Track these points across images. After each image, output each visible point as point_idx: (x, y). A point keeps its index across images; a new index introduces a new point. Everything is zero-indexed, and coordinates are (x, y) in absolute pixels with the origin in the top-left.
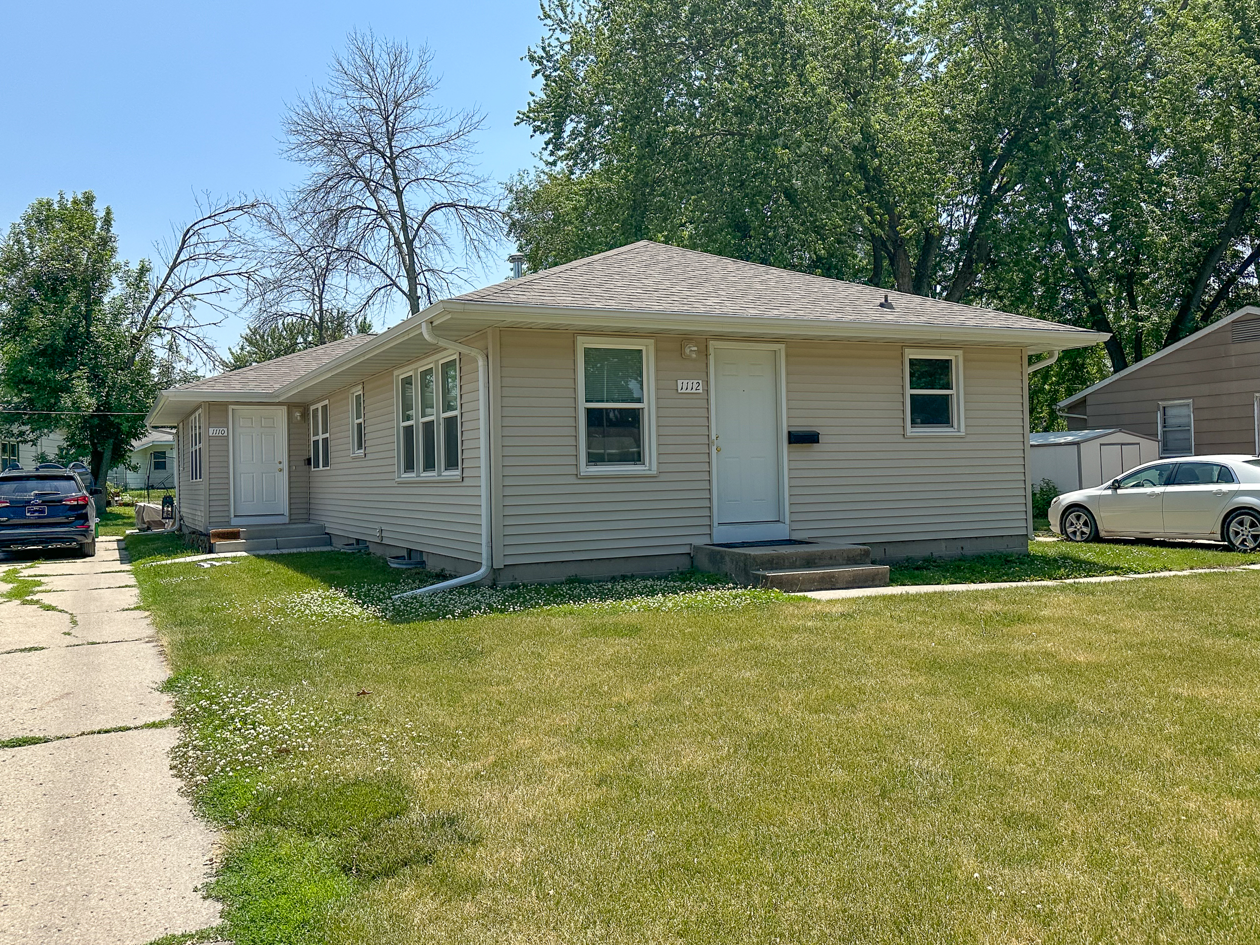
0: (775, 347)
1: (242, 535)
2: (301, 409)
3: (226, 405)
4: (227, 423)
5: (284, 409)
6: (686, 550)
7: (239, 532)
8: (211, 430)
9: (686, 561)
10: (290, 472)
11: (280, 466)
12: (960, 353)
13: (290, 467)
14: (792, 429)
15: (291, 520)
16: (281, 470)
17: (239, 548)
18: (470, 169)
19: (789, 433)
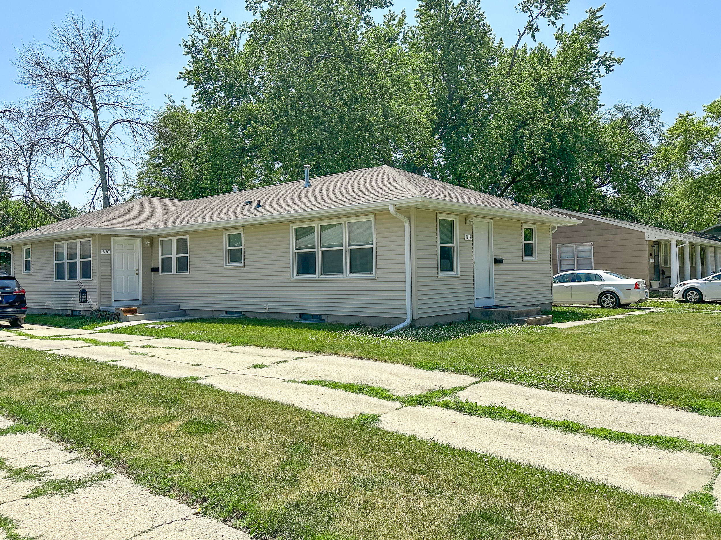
0: (489, 221)
1: (138, 311)
2: (149, 240)
3: (110, 236)
4: (110, 247)
5: (140, 240)
6: (467, 311)
7: (137, 309)
8: (102, 251)
9: (467, 315)
10: (143, 275)
11: (137, 272)
12: (535, 226)
13: (143, 272)
14: (496, 257)
15: (143, 302)
16: (137, 274)
17: (141, 318)
18: (142, 102)
19: (494, 259)
